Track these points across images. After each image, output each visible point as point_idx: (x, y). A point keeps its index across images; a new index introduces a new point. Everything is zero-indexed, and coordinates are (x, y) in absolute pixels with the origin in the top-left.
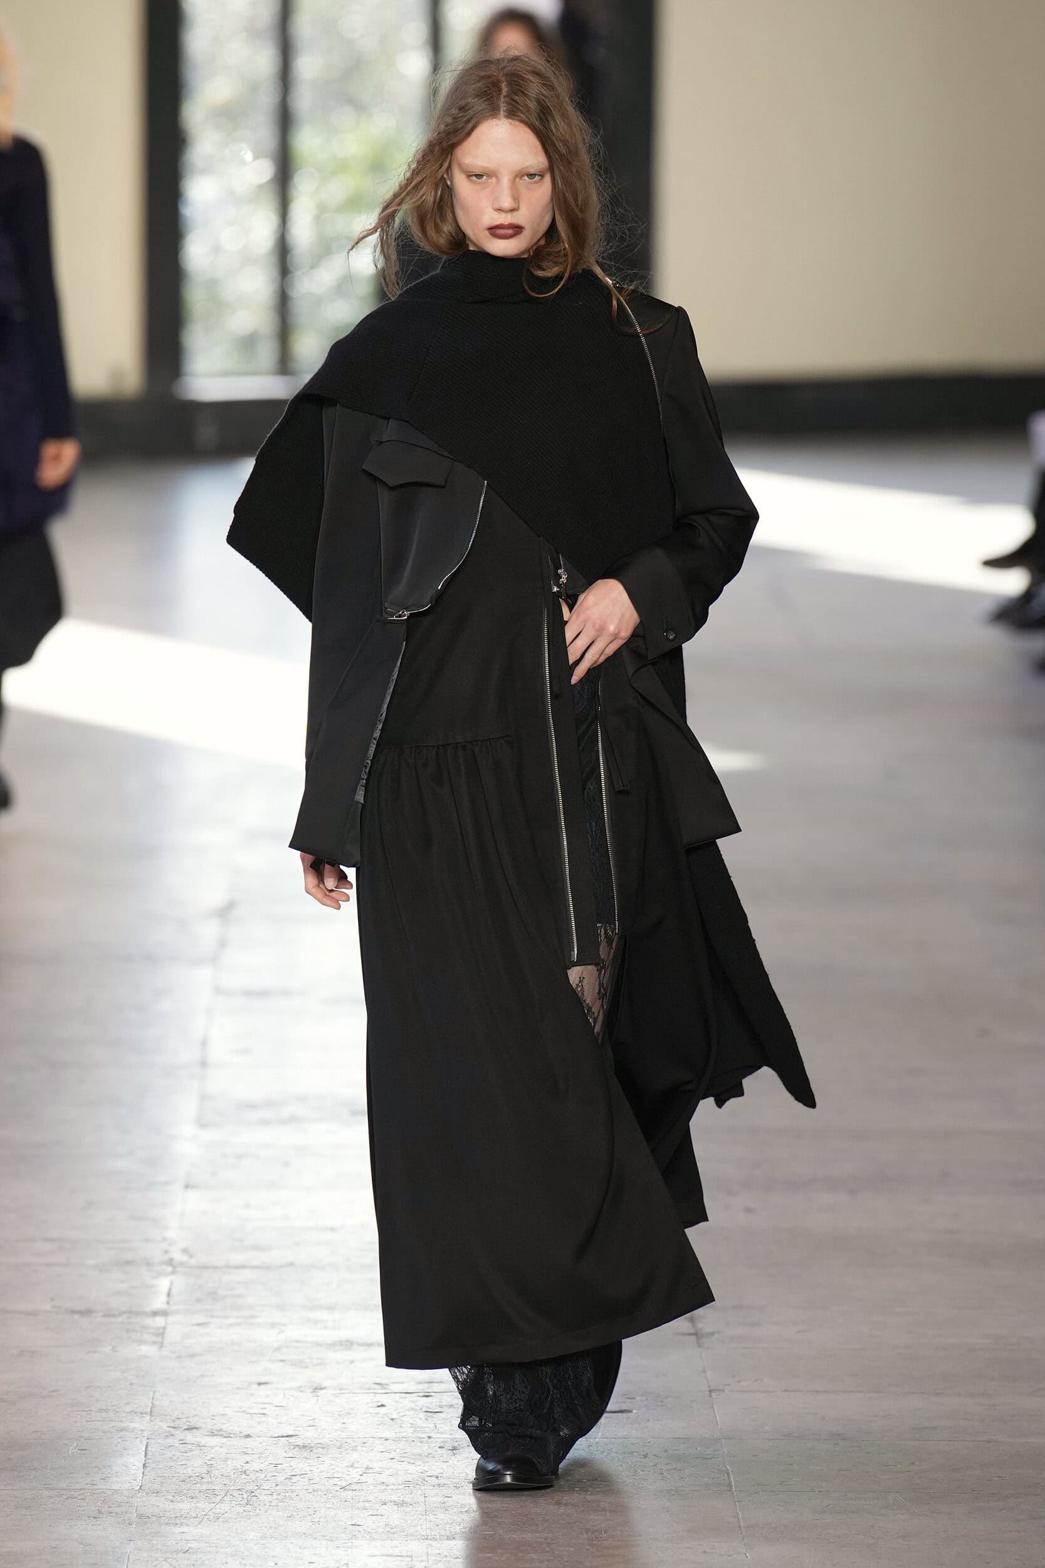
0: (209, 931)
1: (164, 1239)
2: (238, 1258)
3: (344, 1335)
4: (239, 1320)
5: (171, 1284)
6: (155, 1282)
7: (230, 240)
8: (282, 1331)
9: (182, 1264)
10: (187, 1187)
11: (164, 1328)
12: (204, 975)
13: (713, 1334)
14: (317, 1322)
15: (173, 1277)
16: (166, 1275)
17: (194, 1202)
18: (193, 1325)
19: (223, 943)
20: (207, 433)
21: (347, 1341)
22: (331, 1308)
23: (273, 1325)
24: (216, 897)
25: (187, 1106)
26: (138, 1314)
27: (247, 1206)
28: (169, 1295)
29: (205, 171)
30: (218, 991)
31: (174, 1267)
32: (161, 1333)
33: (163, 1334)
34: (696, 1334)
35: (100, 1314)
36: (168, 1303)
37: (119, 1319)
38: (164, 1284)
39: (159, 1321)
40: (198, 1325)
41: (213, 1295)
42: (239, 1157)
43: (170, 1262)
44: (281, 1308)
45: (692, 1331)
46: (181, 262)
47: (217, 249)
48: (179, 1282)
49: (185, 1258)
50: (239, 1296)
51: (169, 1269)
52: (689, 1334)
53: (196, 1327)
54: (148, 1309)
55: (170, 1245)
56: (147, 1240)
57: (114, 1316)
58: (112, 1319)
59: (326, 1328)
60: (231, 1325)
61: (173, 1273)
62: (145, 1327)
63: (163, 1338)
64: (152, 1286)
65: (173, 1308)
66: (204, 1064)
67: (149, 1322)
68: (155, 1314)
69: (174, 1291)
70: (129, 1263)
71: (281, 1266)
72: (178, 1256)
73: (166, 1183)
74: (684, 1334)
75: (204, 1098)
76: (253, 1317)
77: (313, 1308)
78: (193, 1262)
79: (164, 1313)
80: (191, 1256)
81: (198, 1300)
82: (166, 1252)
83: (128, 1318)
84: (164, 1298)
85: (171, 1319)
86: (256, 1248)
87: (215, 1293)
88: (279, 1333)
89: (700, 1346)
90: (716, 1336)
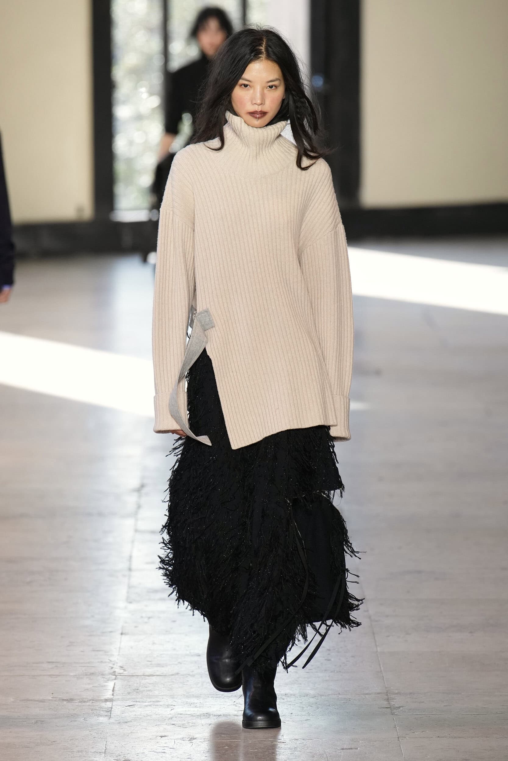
0: (131, 500)
1: (111, 661)
2: (149, 671)
3: (205, 710)
4: (149, 704)
5: (115, 683)
6: (106, 684)
7: (138, 137)
8: (173, 709)
9: (120, 674)
10: (122, 634)
11: (111, 708)
12: (129, 523)
13: (400, 707)
14: (191, 704)
15: (115, 681)
16: (112, 680)
17: (126, 642)
18: (126, 706)
19: (139, 507)
20: (127, 239)
21: (207, 714)
22: (198, 697)
23: (168, 706)
24: (135, 483)
25: (122, 591)
26: (97, 701)
27: (154, 643)
28: (113, 690)
29: (124, 103)
30: (136, 531)
31: (116, 676)
32: (110, 710)
33: (111, 711)
34: (390, 708)
35: (79, 701)
36: (113, 695)
37: (88, 704)
38: (110, 685)
39: (109, 704)
40: (129, 706)
41: (137, 690)
42: (149, 618)
43: (114, 673)
44: (172, 697)
45: (389, 707)
46: (113, 150)
47: (131, 143)
48: (119, 683)
49: (122, 671)
50: (149, 691)
51: (114, 677)
52: (386, 708)
53: (128, 707)
54: (103, 698)
55: (114, 665)
56: (102, 662)
57: (84, 702)
58: (84, 704)
59: (196, 707)
60: (147, 706)
61: (115, 679)
62: (101, 708)
63: (111, 713)
64: (105, 686)
65: (116, 697)
66: (130, 570)
67: (103, 705)
68: (106, 700)
69: (115, 689)
70: (92, 674)
71: (173, 675)
72: (118, 670)
73: (111, 632)
74: (384, 708)
75: (130, 587)
76: (159, 701)
77: (188, 697)
78: (126, 673)
79: (111, 700)
80: (125, 671)
81: (129, 693)
82: (112, 668)
83: (92, 703)
84: (111, 692)
85: (114, 703)
86: (159, 665)
87: (137, 689)
88: (172, 710)
89: (392, 714)
90: (401, 708)
